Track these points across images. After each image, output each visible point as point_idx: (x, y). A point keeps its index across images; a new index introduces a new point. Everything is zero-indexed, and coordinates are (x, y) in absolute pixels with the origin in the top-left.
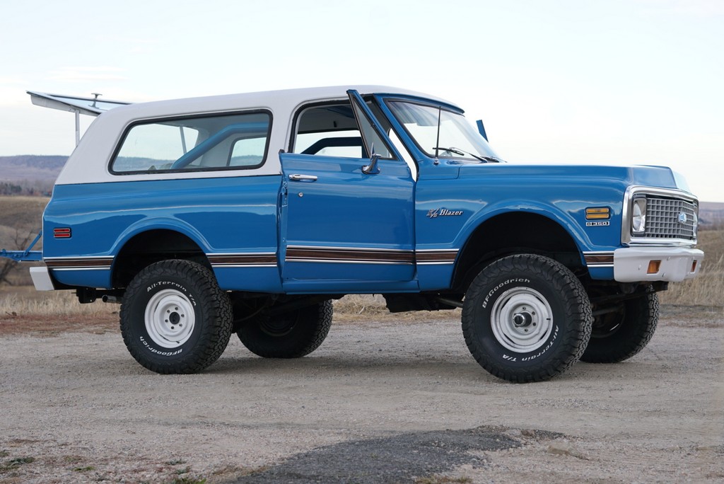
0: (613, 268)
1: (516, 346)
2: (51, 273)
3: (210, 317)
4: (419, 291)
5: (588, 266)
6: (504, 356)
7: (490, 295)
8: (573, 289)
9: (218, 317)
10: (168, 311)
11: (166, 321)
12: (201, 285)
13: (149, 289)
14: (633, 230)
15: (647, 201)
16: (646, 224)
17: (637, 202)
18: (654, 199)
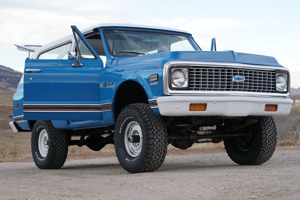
0: (158, 108)
1: (135, 153)
2: (15, 124)
3: (51, 142)
4: (107, 126)
5: (151, 107)
6: (127, 159)
7: (122, 126)
8: (148, 121)
9: (54, 142)
10: (46, 140)
11: (46, 145)
12: (49, 127)
13: (37, 130)
14: (173, 86)
15: (190, 70)
16: (189, 83)
17: (180, 70)
18: (198, 68)
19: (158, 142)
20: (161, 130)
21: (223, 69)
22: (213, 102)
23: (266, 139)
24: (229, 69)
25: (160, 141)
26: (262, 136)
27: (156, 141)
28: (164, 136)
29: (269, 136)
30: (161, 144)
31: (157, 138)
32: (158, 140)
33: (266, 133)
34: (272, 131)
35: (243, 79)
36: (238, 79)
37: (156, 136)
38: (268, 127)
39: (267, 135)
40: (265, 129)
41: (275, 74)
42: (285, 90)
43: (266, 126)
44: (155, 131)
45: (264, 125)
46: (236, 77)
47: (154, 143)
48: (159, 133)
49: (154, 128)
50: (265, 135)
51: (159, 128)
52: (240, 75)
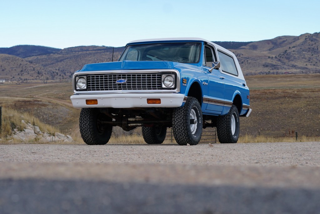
14: (78, 88)
15: (87, 77)
16: (87, 86)
17: (83, 78)
18: (93, 76)
19: (84, 125)
20: (87, 117)
21: (111, 75)
22: (100, 98)
23: (174, 125)
24: (115, 75)
25: (85, 125)
26: (172, 122)
27: (83, 124)
28: (89, 121)
29: (177, 122)
30: (86, 126)
31: (83, 122)
32: (84, 123)
33: (174, 121)
34: (180, 119)
35: (124, 81)
36: (120, 81)
37: (83, 121)
38: (177, 115)
39: (175, 122)
40: (174, 117)
41: (161, 75)
42: (173, 87)
43: (175, 115)
44: (83, 118)
45: (175, 114)
46: (120, 79)
47: (82, 125)
48: (85, 119)
49: (83, 116)
50: (174, 122)
51: (86, 116)
52: (123, 78)
